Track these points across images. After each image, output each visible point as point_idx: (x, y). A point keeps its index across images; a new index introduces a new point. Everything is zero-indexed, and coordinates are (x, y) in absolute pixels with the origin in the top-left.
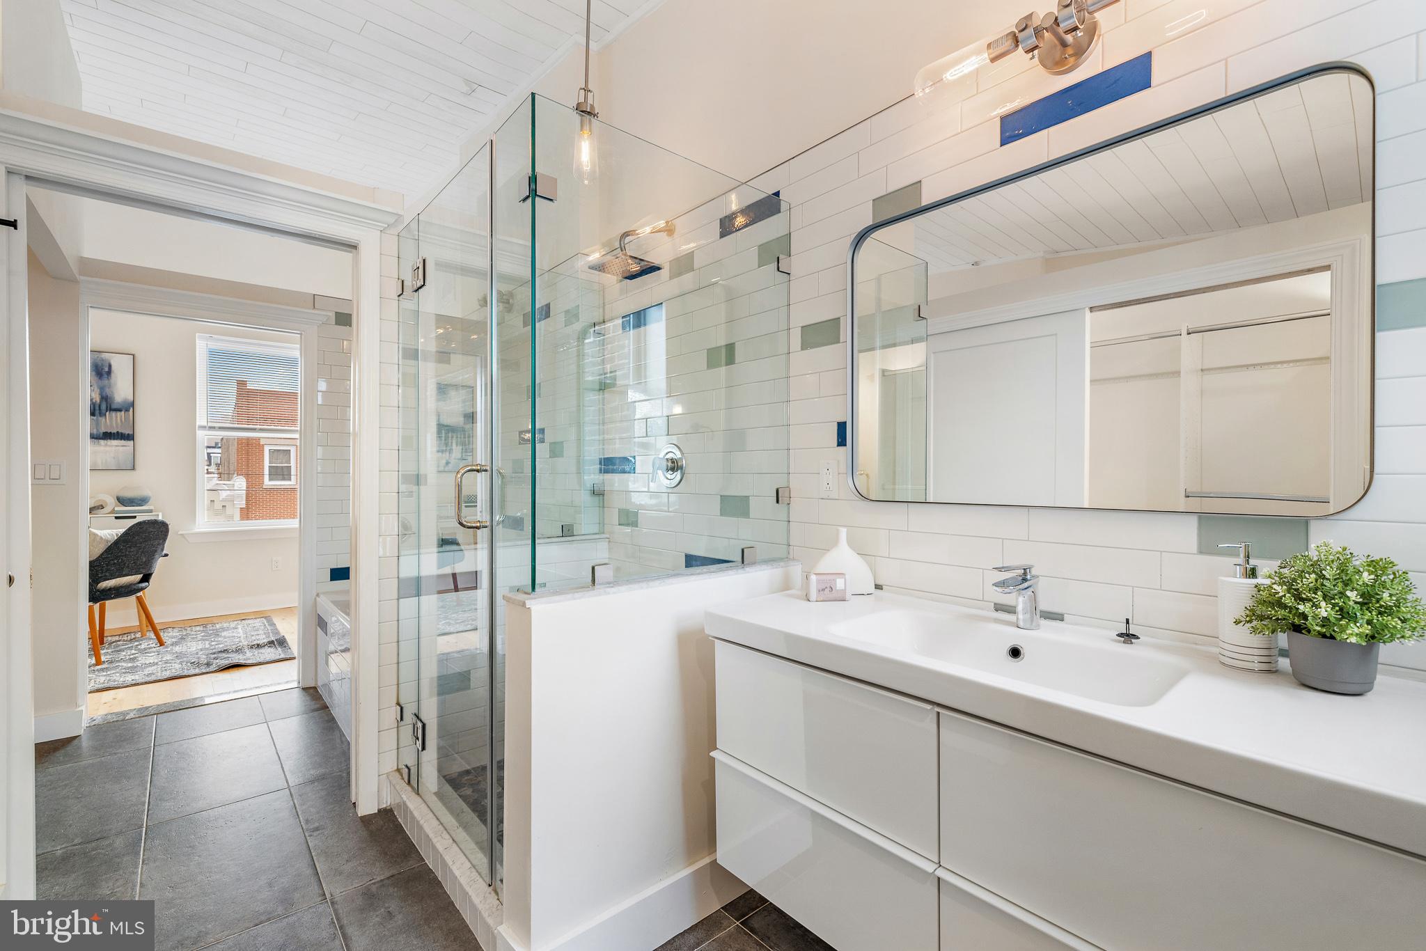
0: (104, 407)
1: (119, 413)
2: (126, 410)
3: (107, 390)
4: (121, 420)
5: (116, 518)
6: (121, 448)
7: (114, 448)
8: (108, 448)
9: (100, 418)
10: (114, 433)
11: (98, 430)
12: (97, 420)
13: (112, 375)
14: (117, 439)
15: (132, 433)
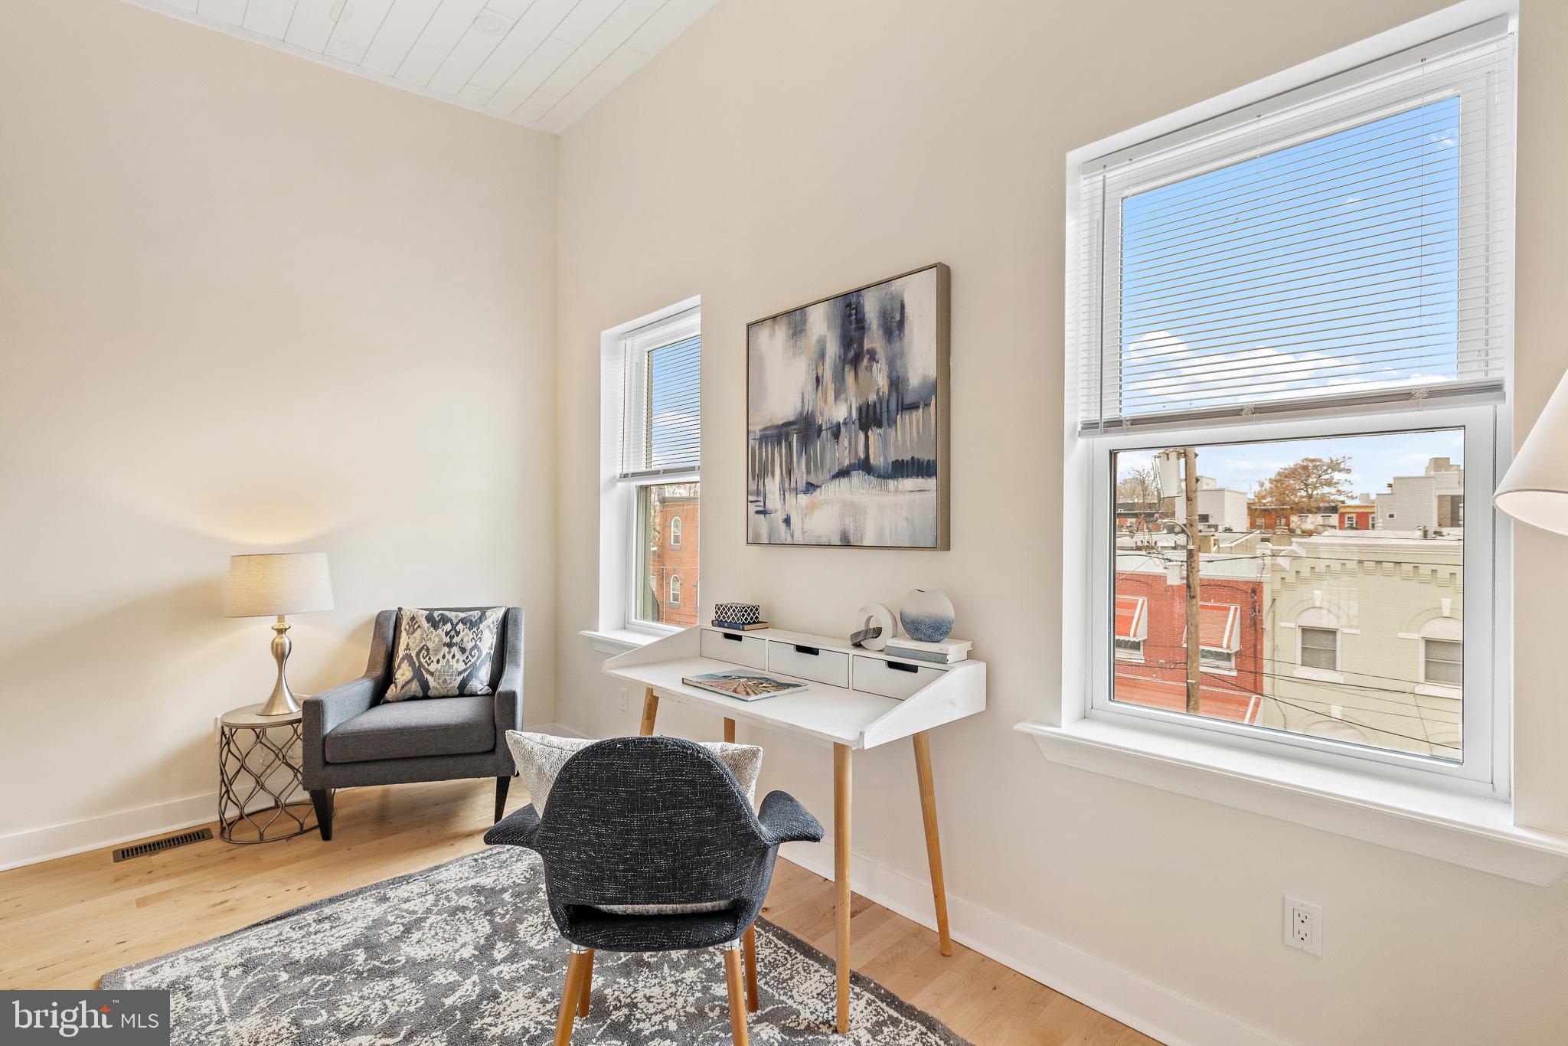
0: (893, 406)
1: (914, 413)
2: (925, 405)
3: (898, 364)
4: (918, 432)
5: (892, 665)
6: (918, 496)
7: (907, 497)
8: (899, 498)
9: (889, 430)
10: (907, 461)
11: (886, 458)
12: (885, 433)
13: (907, 326)
14: (911, 476)
15: (934, 459)
